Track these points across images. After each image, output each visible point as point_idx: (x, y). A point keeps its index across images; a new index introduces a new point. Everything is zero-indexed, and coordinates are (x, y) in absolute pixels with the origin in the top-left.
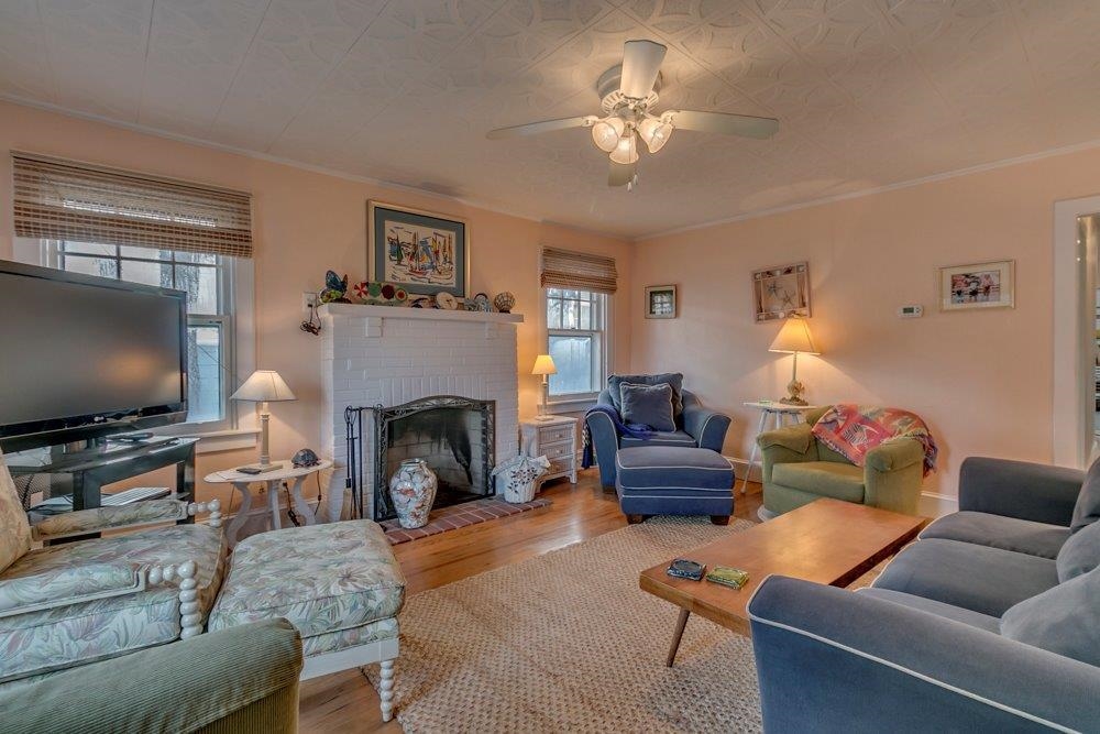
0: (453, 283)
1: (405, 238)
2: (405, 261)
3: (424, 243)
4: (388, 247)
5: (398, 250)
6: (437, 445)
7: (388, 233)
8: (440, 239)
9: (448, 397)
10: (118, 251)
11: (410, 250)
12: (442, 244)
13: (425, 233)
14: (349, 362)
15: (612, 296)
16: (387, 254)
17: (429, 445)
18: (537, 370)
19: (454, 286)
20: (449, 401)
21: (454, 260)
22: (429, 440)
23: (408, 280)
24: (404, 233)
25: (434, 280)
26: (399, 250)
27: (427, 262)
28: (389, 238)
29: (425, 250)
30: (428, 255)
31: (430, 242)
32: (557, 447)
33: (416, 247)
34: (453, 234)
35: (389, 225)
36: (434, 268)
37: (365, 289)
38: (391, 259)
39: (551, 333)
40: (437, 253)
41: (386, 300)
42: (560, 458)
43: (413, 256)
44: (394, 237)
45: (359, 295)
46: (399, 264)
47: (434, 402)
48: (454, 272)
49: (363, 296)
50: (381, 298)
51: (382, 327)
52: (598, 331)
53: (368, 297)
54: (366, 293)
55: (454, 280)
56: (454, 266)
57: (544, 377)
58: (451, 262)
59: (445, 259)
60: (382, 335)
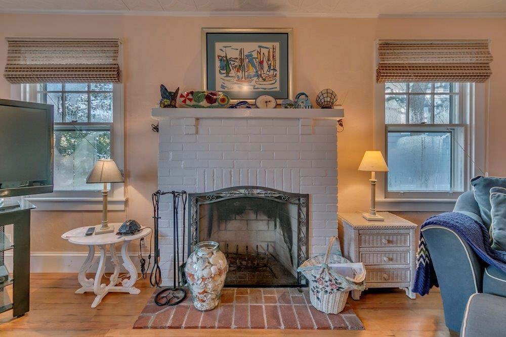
0: (277, 87)
1: (232, 54)
2: (233, 73)
3: (250, 56)
4: (218, 63)
5: (226, 64)
6: (273, 223)
7: (218, 52)
8: (264, 51)
9: (257, 188)
10: (63, 87)
11: (236, 64)
12: (266, 54)
13: (250, 47)
14: (171, 154)
15: (482, 85)
16: (217, 69)
17: (266, 222)
18: (363, 167)
19: (278, 89)
20: (259, 191)
21: (278, 68)
22: (266, 218)
24: (231, 50)
26: (228, 64)
27: (252, 71)
28: (219, 57)
29: (251, 62)
30: (253, 65)
31: (255, 55)
32: (385, 253)
33: (242, 60)
34: (277, 45)
35: (219, 46)
36: (259, 76)
37: (190, 96)
38: (220, 73)
39: (390, 128)
40: (261, 63)
41: (209, 105)
42: (388, 266)
43: (240, 68)
44: (223, 54)
45: (184, 101)
46: (227, 76)
47: (242, 191)
48: (278, 78)
49: (188, 102)
50: (204, 103)
51: (197, 126)
52: (462, 124)
53: (193, 103)
54: (190, 100)
55: (277, 85)
56: (278, 73)
57: (373, 174)
58: (274, 70)
59: (269, 67)
60: (197, 133)
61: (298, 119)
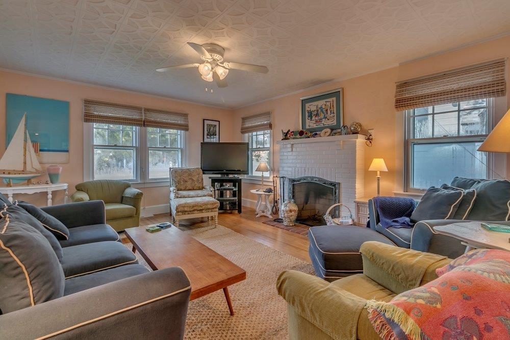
1: (313, 108)
2: (313, 118)
7: (307, 109)
9: (315, 178)
12: (329, 105)
13: (321, 103)
19: (335, 124)
21: (335, 112)
23: (315, 126)
24: (313, 106)
25: (325, 123)
26: (311, 114)
27: (322, 116)
29: (322, 111)
31: (324, 107)
33: (317, 111)
34: (334, 99)
35: (307, 105)
36: (325, 118)
37: (292, 134)
39: (418, 142)
40: (327, 110)
41: (300, 137)
43: (317, 115)
45: (290, 136)
48: (335, 116)
50: (298, 136)
51: (292, 148)
53: (294, 136)
54: (292, 135)
55: (335, 121)
56: (335, 114)
57: (378, 173)
58: (333, 113)
59: (331, 112)
60: (292, 151)
61: (335, 141)
